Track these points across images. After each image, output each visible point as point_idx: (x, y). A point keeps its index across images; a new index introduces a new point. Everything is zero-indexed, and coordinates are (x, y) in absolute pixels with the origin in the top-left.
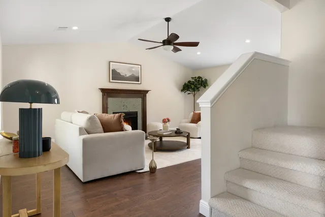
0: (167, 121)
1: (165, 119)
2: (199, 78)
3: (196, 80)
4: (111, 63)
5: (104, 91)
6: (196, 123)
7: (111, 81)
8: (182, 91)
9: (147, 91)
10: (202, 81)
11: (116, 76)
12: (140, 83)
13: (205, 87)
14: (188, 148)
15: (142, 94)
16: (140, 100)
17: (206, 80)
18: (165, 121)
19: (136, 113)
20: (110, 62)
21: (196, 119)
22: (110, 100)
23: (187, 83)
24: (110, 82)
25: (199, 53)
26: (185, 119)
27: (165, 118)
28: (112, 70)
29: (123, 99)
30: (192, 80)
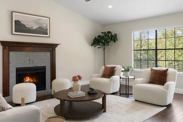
0: (78, 78)
1: (75, 77)
2: (109, 32)
3: (106, 35)
4: (14, 13)
5: (5, 44)
6: (109, 78)
7: (14, 33)
8: (92, 45)
9: (56, 45)
10: (112, 36)
11: (19, 27)
12: (48, 36)
13: (115, 41)
14: (105, 111)
15: (51, 48)
16: (48, 54)
17: (116, 35)
18: (75, 79)
19: (44, 68)
20: (12, 12)
21: (108, 73)
22: (12, 54)
23: (97, 37)
24: (12, 34)
25: (110, 7)
26: (95, 73)
27: (76, 75)
28: (15, 21)
29: (29, 54)
30: (101, 35)
